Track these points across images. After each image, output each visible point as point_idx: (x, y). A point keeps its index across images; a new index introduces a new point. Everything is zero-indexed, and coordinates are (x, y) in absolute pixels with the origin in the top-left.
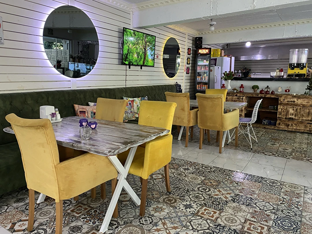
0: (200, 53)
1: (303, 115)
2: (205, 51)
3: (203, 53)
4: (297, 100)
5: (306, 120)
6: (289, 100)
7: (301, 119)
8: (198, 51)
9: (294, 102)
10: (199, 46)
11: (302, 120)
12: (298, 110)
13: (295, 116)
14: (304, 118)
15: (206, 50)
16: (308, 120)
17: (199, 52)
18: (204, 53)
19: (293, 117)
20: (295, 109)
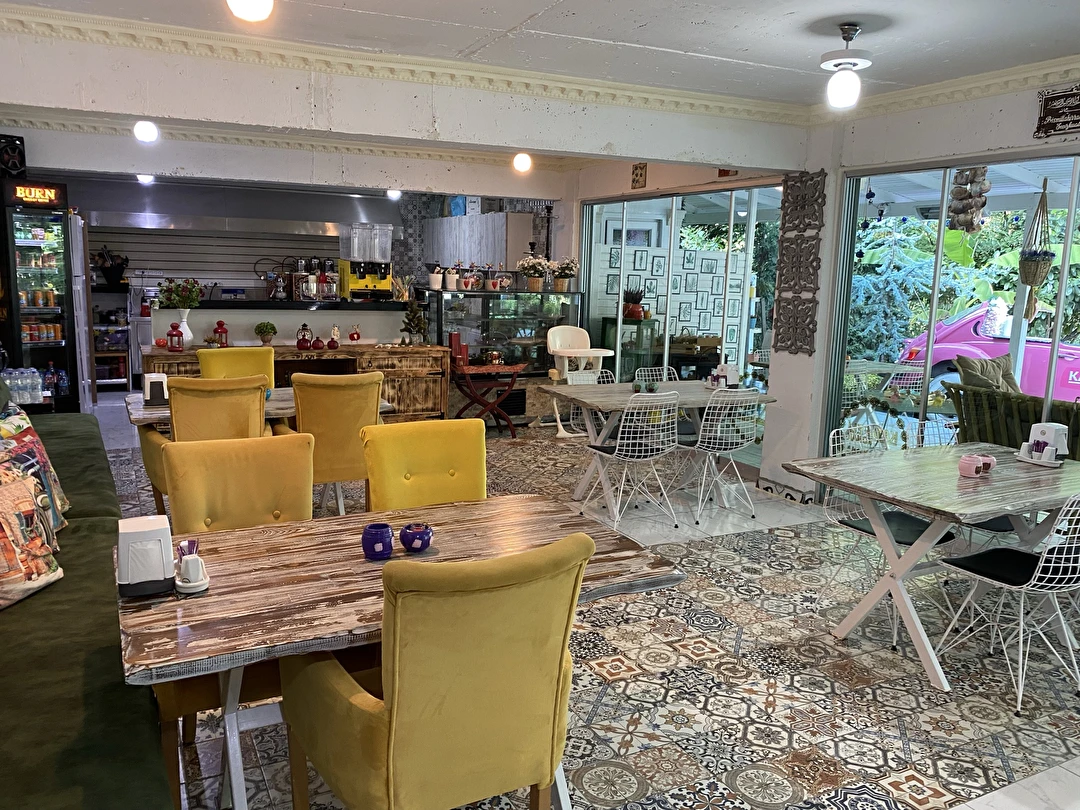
0: (21, 201)
1: (415, 399)
2: (44, 195)
3: (34, 200)
4: (400, 361)
5: (423, 410)
6: (381, 362)
7: (411, 408)
8: (15, 191)
9: (393, 366)
10: (14, 173)
11: (415, 411)
12: (405, 387)
13: (399, 404)
14: (419, 406)
15: (47, 191)
16: (427, 410)
17: (18, 195)
18: (40, 200)
19: (395, 405)
20: (397, 385)
